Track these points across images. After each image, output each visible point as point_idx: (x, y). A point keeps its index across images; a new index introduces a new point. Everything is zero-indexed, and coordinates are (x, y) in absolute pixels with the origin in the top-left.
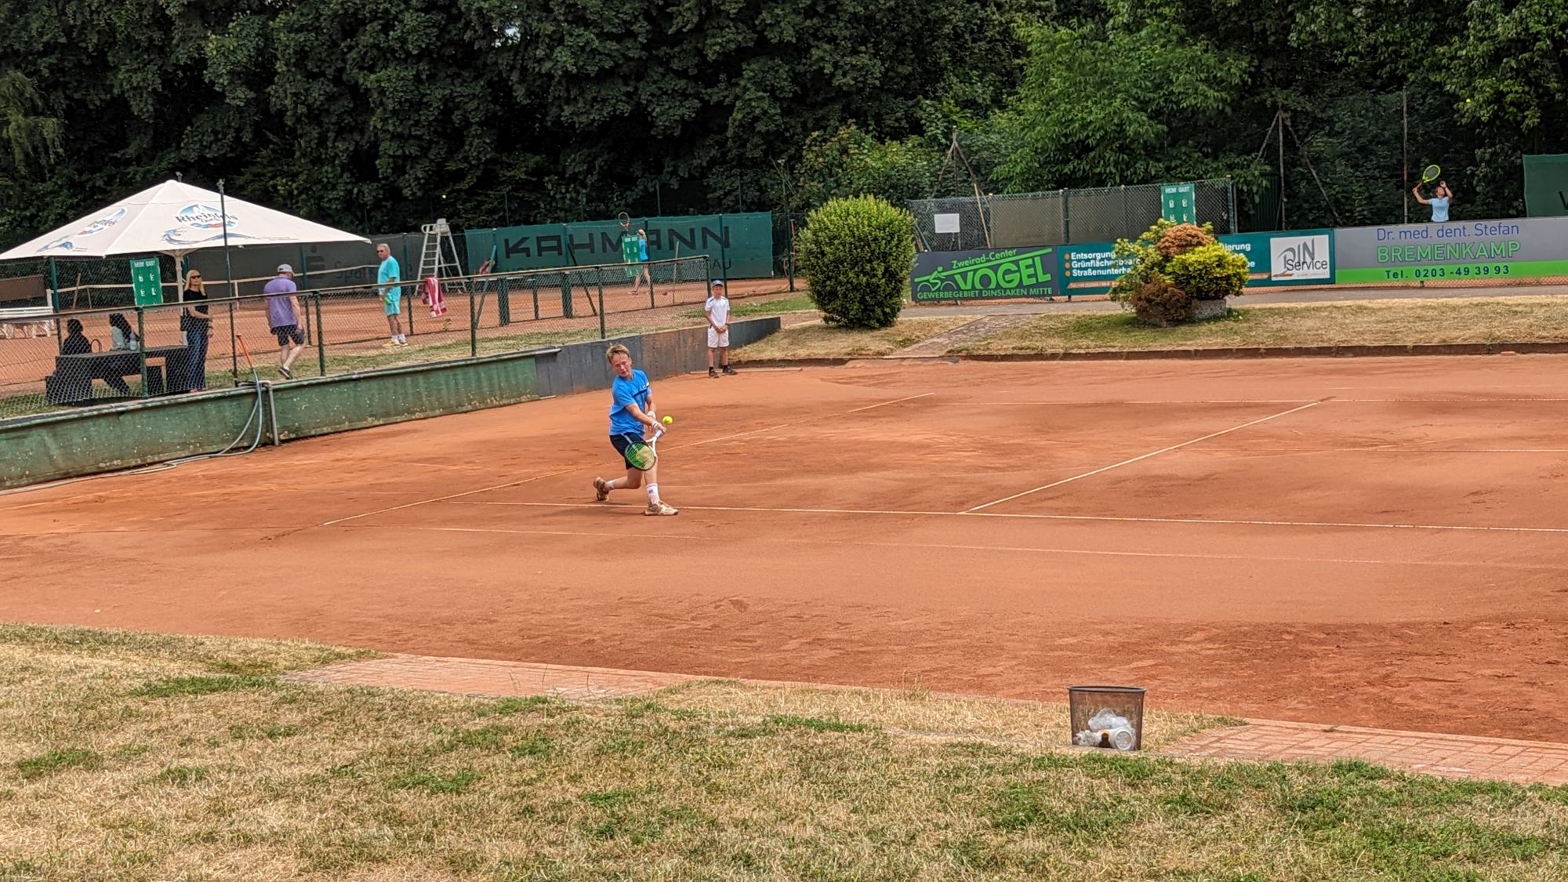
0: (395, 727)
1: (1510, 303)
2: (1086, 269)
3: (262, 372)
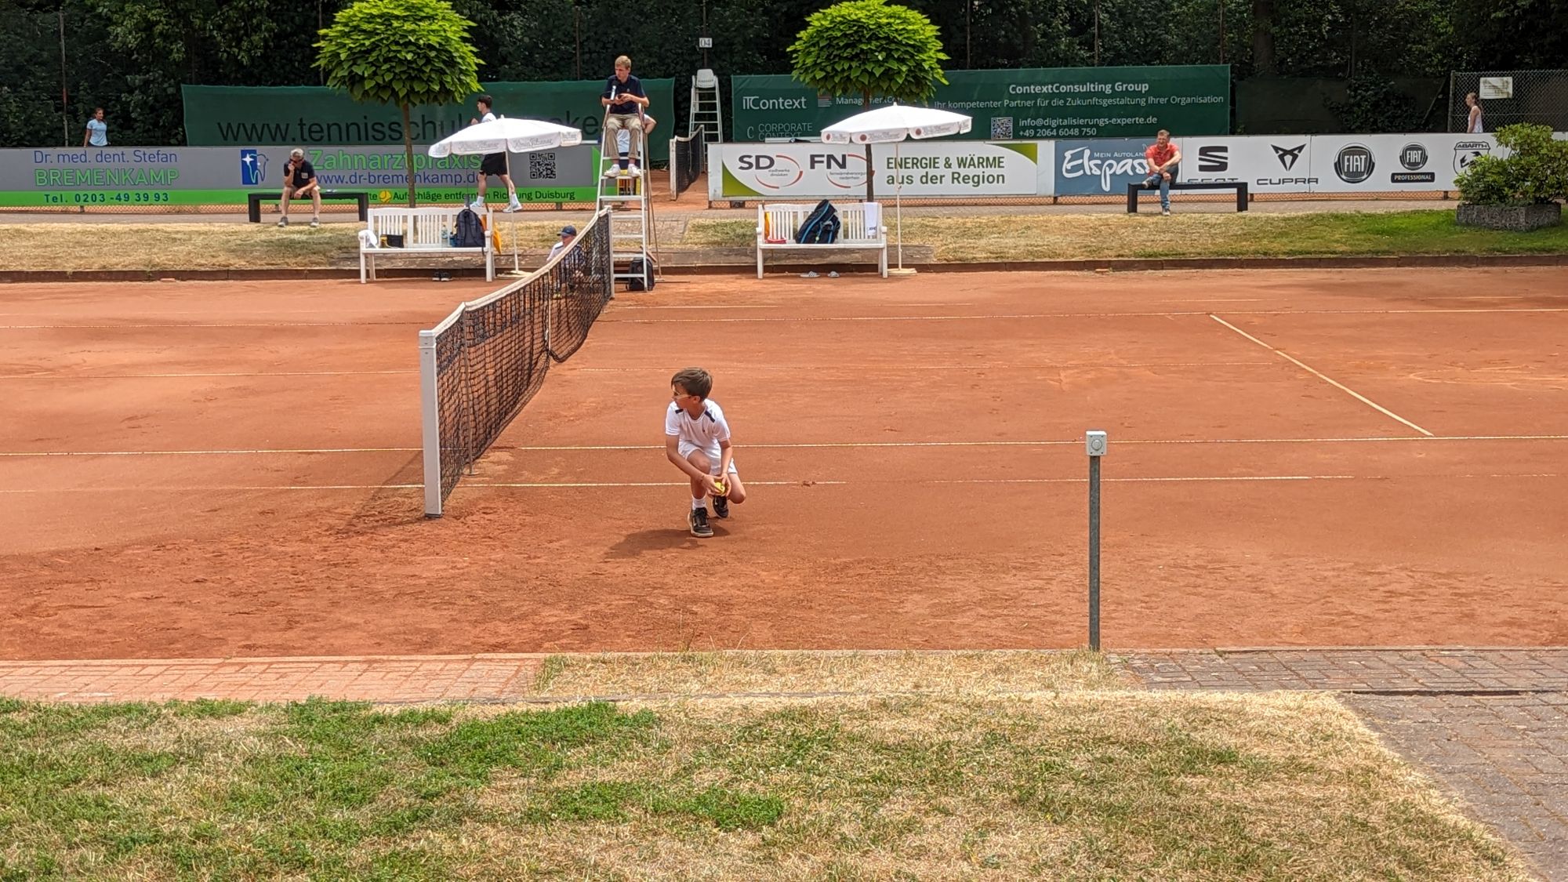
1: (169, 230)
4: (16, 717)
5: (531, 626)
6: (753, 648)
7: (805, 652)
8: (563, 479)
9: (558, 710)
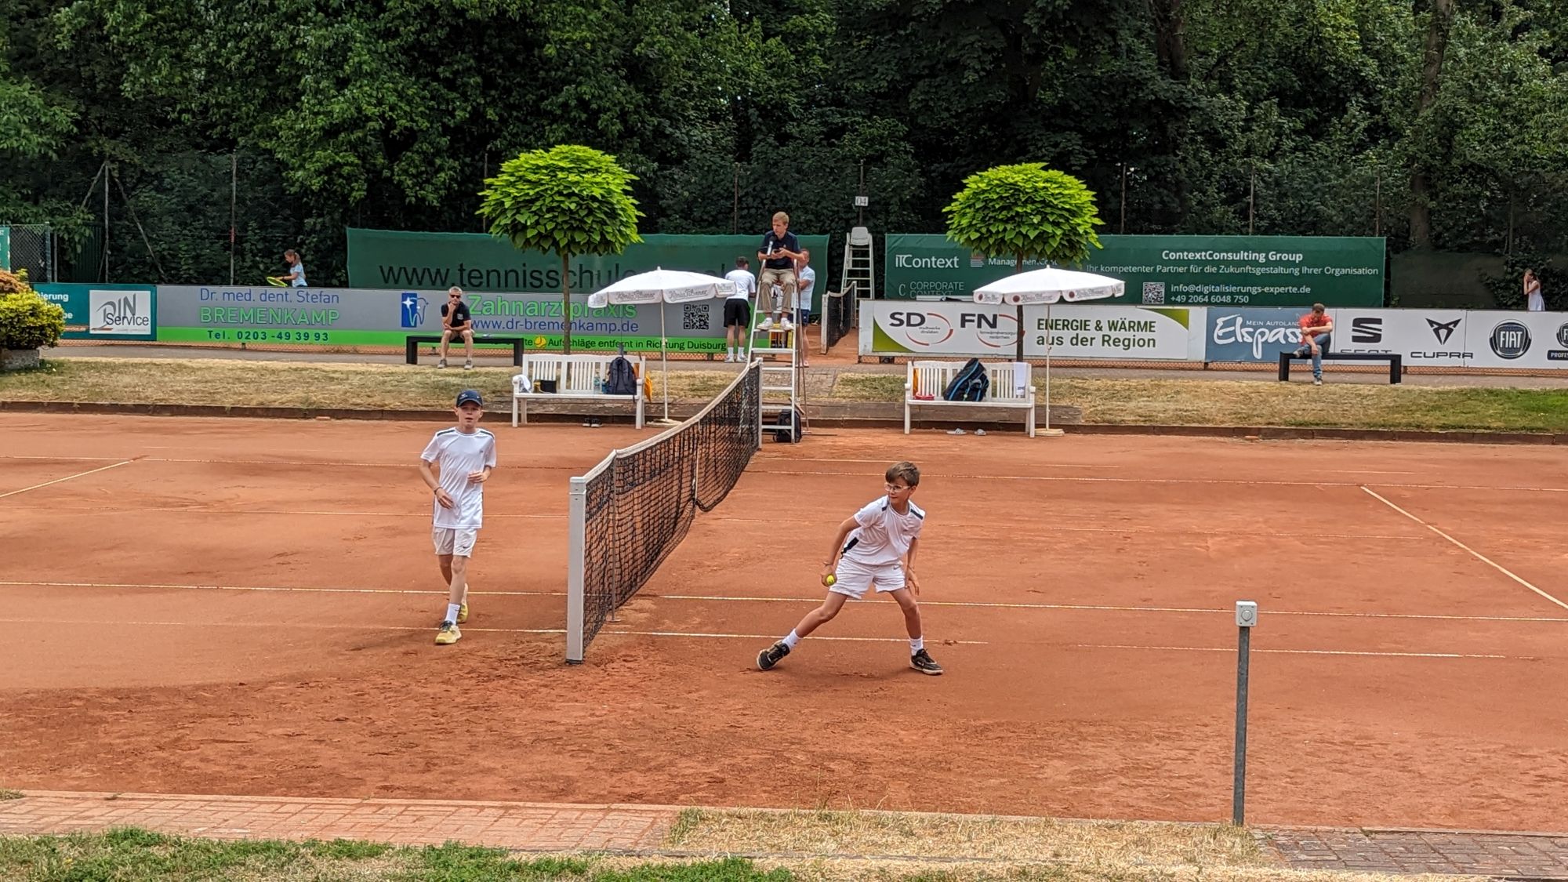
1: (327, 369)
4: (157, 852)
5: (667, 777)
6: (890, 809)
7: (944, 815)
8: (705, 629)
9: (694, 865)
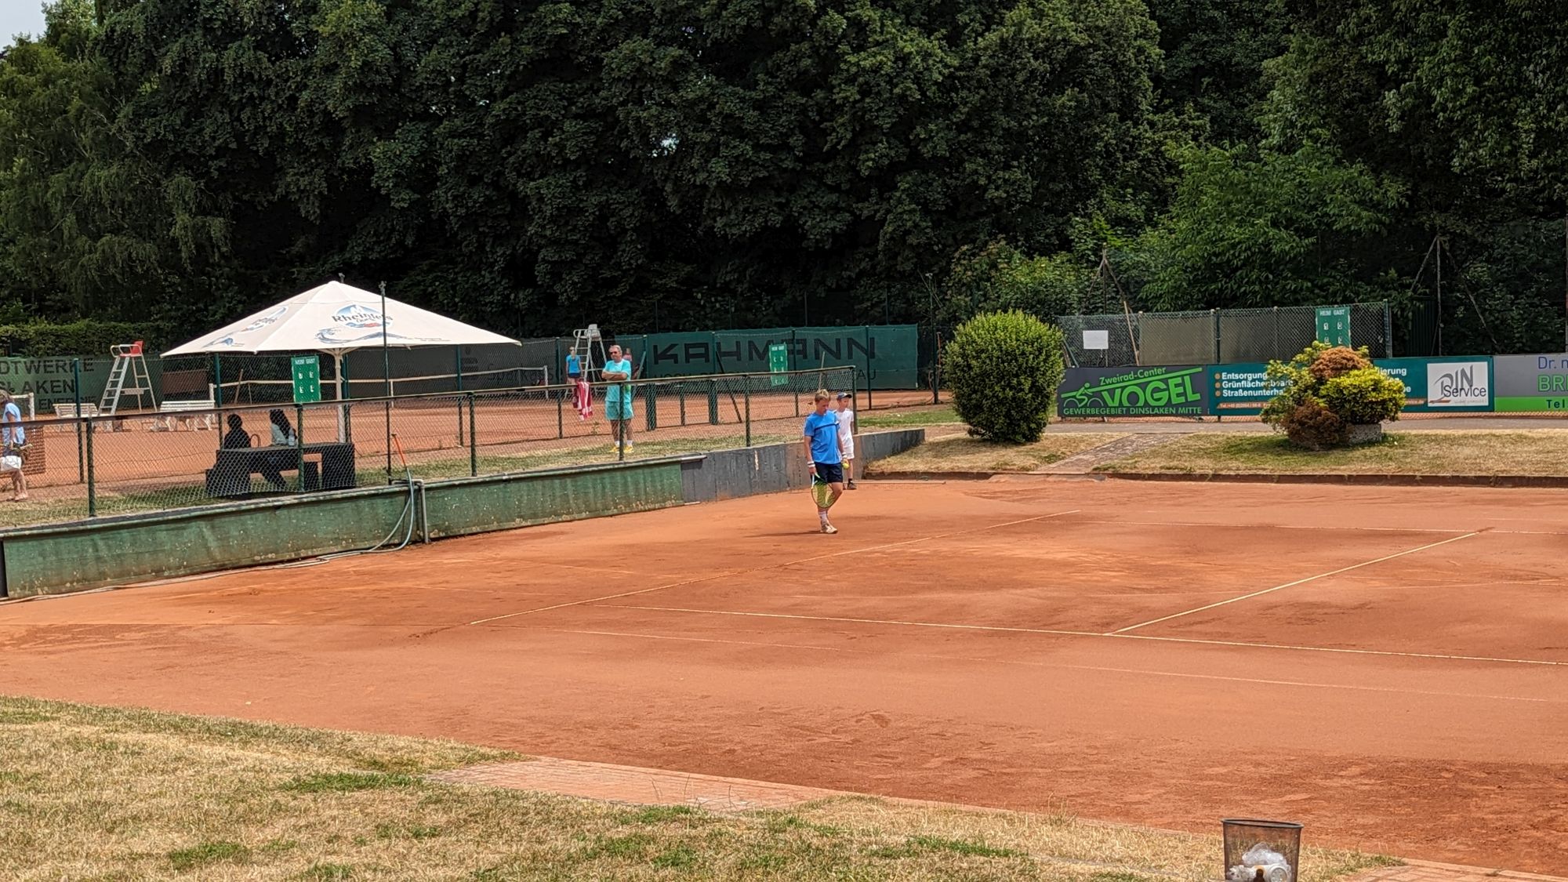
0: (539, 832)
2: (1237, 389)
3: (416, 471)
